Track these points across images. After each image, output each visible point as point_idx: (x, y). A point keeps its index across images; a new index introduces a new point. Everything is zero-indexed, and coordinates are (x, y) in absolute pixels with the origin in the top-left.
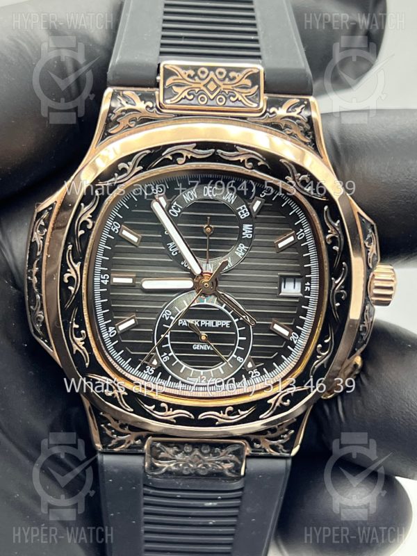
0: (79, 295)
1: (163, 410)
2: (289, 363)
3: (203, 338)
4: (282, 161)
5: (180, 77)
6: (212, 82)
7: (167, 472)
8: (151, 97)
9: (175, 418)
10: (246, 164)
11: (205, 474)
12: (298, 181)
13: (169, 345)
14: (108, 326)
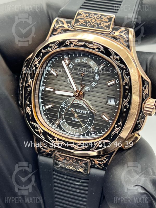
0: (31, 91)
1: (55, 140)
3: (76, 116)
4: (110, 50)
5: (83, 16)
6: (94, 19)
7: (61, 167)
8: (70, 23)
10: (96, 49)
12: (115, 58)
13: (64, 117)
14: (43, 106)
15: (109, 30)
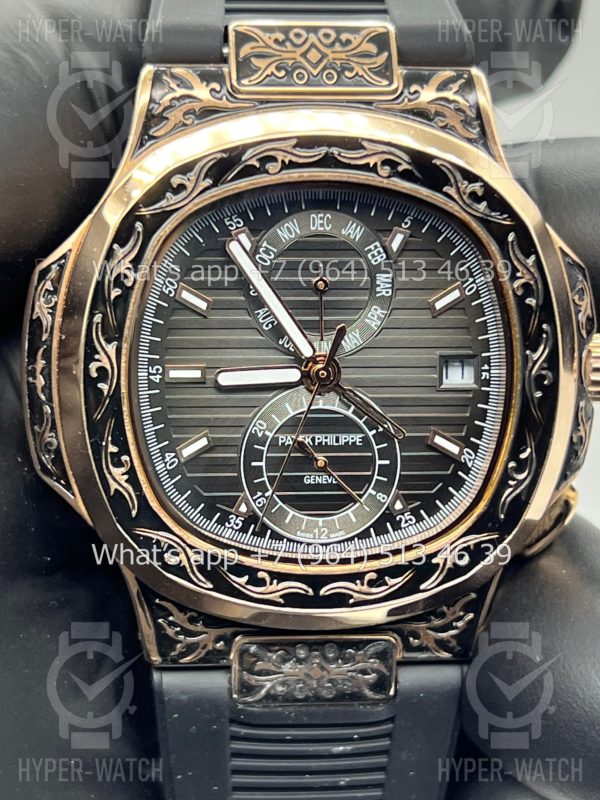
0: (116, 396)
1: (262, 583)
2: (462, 499)
3: (321, 464)
4: (438, 163)
5: (262, 44)
6: (313, 50)
7: (269, 697)
8: (219, 78)
9: (281, 597)
10: (379, 168)
11: (330, 696)
12: (465, 194)
13: (265, 479)
14: (163, 451)
15: (394, 87)
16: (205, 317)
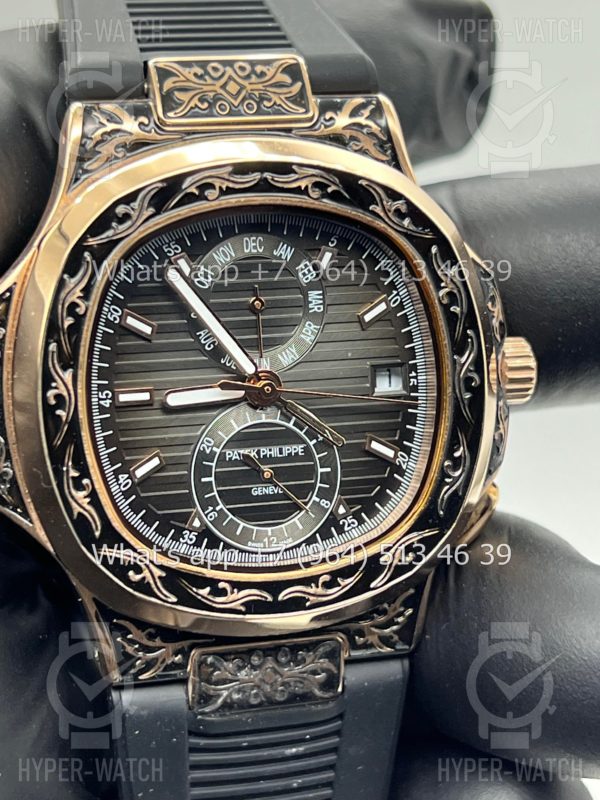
0: (74, 423)
1: (223, 592)
2: (400, 502)
3: (267, 475)
4: (364, 183)
6: (232, 82)
7: (228, 705)
8: (146, 111)
10: (310, 191)
11: (282, 699)
12: (390, 211)
13: (215, 493)
14: (116, 473)
15: (310, 115)
16: (149, 341)
